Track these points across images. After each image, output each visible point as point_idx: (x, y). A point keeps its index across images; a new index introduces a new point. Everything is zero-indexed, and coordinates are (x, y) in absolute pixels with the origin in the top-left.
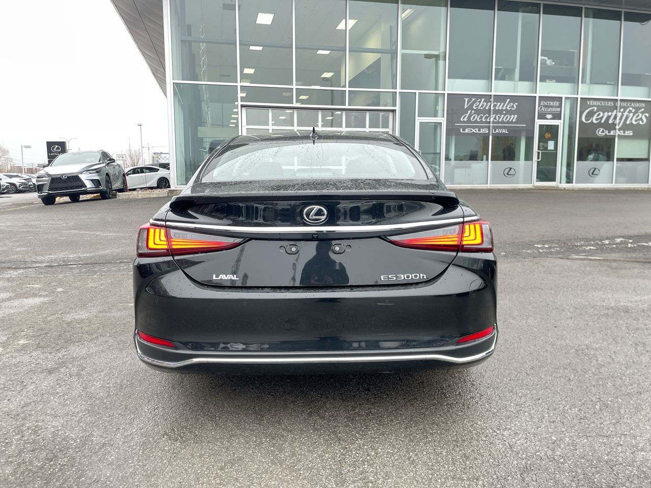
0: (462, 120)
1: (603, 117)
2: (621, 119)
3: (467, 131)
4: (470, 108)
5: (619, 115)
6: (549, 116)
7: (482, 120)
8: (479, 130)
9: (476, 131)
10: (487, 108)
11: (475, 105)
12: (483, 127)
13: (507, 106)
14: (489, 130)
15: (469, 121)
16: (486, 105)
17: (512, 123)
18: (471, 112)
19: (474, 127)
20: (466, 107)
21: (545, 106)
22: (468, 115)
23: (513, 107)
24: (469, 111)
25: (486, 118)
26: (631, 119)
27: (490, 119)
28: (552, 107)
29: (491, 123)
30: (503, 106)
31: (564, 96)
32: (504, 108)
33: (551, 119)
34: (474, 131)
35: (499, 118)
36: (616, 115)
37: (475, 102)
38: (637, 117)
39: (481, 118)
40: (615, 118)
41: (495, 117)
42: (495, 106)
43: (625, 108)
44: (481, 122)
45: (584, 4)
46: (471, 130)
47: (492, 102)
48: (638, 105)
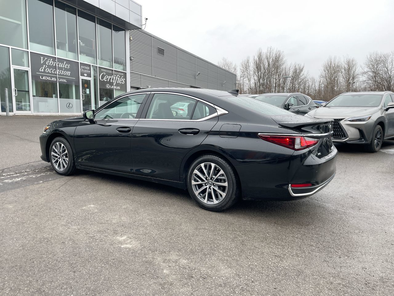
0: (40, 70)
1: (108, 78)
2: (115, 80)
3: (44, 78)
4: (45, 63)
5: (114, 78)
6: (86, 75)
7: (52, 72)
8: (51, 79)
9: (49, 78)
10: (54, 65)
11: (47, 62)
12: (53, 77)
13: (64, 66)
14: (57, 79)
15: (44, 72)
16: (54, 64)
17: (68, 76)
18: (45, 67)
19: (48, 76)
20: (42, 62)
21: (83, 69)
22: (43, 68)
23: (68, 66)
24: (44, 66)
25: (54, 71)
26: (119, 81)
27: (56, 72)
28: (86, 69)
29: (57, 75)
30: (63, 65)
31: (91, 64)
32: (63, 67)
33: (86, 76)
34: (48, 78)
35: (61, 72)
36: (113, 78)
37: (47, 60)
38: (121, 80)
39: (51, 71)
40: (113, 79)
41: (59, 71)
42: (58, 64)
43: (117, 75)
44: (52, 73)
45: (96, 16)
46: (47, 78)
47: (57, 62)
48: (121, 74)
